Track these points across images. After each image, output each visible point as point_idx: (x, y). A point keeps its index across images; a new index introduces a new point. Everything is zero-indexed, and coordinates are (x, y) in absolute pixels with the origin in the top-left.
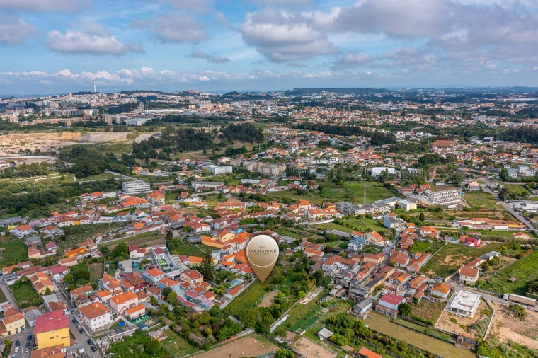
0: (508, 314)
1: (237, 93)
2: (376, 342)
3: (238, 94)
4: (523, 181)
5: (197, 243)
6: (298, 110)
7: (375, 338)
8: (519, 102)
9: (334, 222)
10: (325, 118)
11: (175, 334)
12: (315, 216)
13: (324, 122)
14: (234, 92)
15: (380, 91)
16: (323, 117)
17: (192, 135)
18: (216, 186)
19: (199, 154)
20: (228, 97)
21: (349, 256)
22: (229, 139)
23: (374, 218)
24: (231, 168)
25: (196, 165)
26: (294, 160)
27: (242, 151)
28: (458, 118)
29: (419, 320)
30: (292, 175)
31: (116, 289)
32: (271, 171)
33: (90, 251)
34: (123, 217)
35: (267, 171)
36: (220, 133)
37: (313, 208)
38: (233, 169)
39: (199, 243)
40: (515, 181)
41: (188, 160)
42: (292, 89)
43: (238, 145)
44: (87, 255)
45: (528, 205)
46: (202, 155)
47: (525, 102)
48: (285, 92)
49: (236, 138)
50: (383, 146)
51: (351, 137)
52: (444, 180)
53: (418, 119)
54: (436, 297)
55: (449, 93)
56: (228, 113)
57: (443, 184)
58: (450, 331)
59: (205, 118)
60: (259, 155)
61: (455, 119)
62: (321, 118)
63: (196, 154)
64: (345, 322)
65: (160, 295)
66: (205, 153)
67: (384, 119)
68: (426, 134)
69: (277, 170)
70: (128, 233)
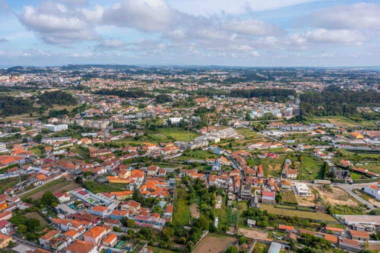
0: (324, 190)
1: (21, 68)
2: (280, 220)
3: (23, 68)
4: (258, 120)
5: (105, 182)
6: (86, 80)
7: (280, 218)
8: (223, 75)
9: (182, 155)
10: (111, 86)
11: (156, 248)
12: (166, 153)
13: (111, 88)
14: (19, 67)
15: (133, 67)
16: (108, 85)
17: (12, 102)
18: (67, 140)
19: (26, 117)
20: (14, 71)
21: (219, 174)
22: (47, 104)
23: (204, 150)
24: (67, 126)
25: (31, 126)
26: (110, 116)
27: (64, 112)
28: (196, 84)
29: (290, 203)
30: (118, 127)
31: (79, 228)
32: (100, 126)
33: (15, 204)
34: (14, 172)
35: (96, 126)
36: (38, 99)
37: (157, 148)
38: (69, 127)
39: (108, 182)
40: (254, 120)
41: (21, 122)
42: (66, 65)
43: (58, 108)
44: (14, 207)
45: (274, 133)
46: (28, 117)
47: (226, 74)
48: (61, 67)
49: (53, 103)
50: (166, 104)
51: (139, 99)
52: (218, 123)
53: (173, 86)
54: (286, 189)
55: (177, 69)
56: (29, 83)
57: (219, 125)
58: (307, 205)
59: (12, 88)
60: (81, 115)
61: (195, 85)
62: (108, 86)
63: (23, 117)
64: (258, 213)
65: (120, 224)
66: (31, 116)
67: (152, 86)
68: (185, 95)
69: (105, 124)
70: (35, 184)
